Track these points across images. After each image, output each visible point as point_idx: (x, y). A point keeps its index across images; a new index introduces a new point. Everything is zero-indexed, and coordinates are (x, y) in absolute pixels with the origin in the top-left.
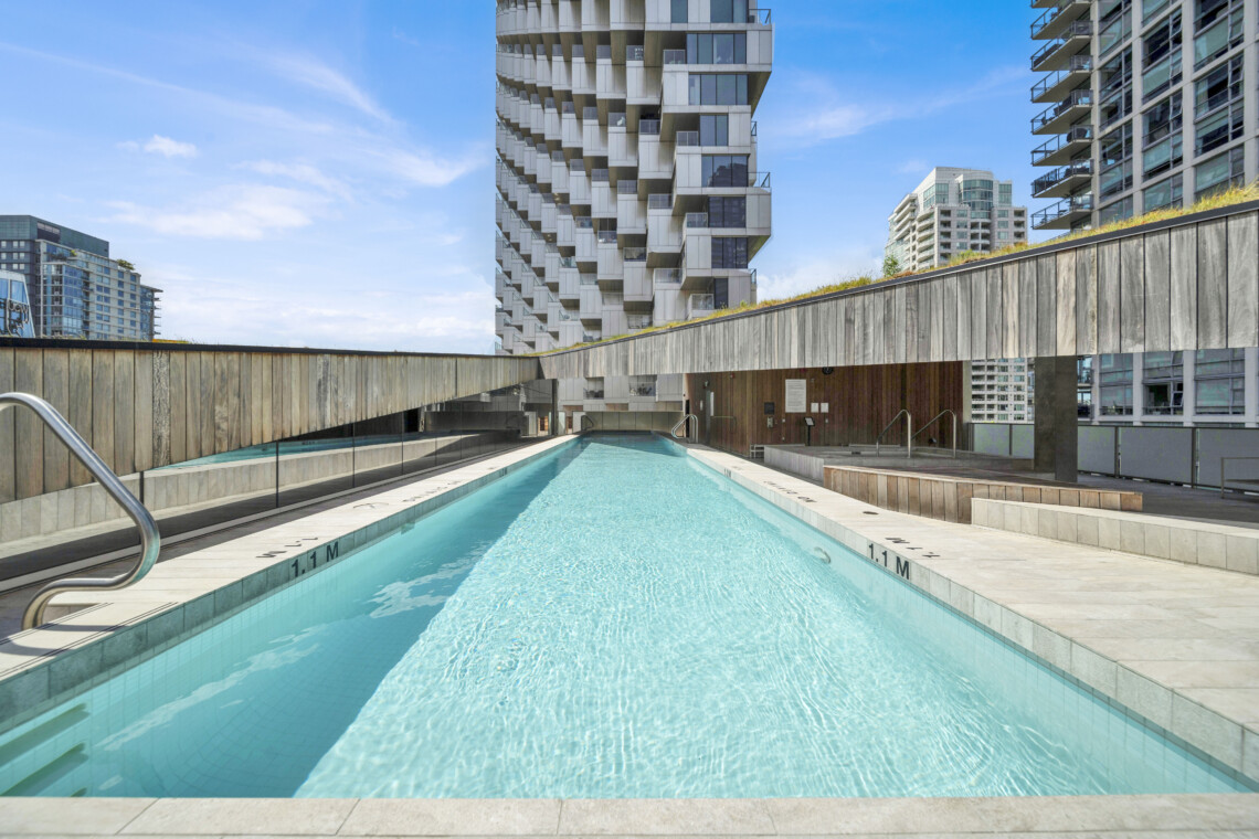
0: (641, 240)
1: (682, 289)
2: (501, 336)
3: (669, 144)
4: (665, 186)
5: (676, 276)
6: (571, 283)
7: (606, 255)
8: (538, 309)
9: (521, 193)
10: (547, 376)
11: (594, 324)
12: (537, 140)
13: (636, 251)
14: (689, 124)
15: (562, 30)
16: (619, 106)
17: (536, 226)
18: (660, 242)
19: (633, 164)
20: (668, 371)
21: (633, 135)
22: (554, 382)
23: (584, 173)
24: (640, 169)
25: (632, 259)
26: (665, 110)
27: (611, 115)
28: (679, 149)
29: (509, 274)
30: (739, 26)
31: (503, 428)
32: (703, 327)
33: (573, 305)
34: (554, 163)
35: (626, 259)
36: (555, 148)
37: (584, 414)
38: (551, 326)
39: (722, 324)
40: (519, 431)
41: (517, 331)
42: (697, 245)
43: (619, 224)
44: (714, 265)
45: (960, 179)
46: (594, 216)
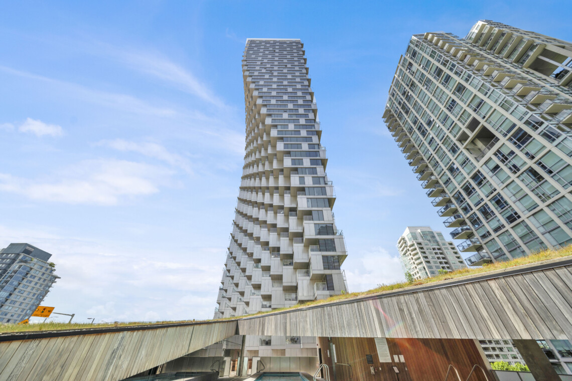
0: (291, 256)
1: (311, 280)
2: (219, 304)
3: (301, 220)
4: (300, 235)
5: (308, 273)
6: (258, 276)
7: (275, 264)
8: (240, 289)
9: (241, 237)
10: (241, 333)
11: (268, 298)
12: (250, 218)
13: (289, 261)
14: (309, 213)
15: (262, 186)
16: (282, 208)
17: (245, 250)
18: (299, 258)
19: (287, 226)
20: (309, 334)
21: (287, 217)
22: (244, 337)
23: (267, 229)
24: (290, 228)
25: (287, 265)
26: (299, 209)
27: (278, 211)
28: (305, 222)
29: (229, 271)
30: (323, 185)
31: (209, 371)
32: (325, 308)
33: (258, 287)
34: (255, 226)
35: (284, 265)
36: (256, 220)
37: (259, 359)
38: (245, 299)
39: (335, 307)
40: (218, 372)
41: (228, 301)
42: (316, 260)
43: (281, 249)
44: (325, 269)
45: (419, 231)
46: (270, 246)
